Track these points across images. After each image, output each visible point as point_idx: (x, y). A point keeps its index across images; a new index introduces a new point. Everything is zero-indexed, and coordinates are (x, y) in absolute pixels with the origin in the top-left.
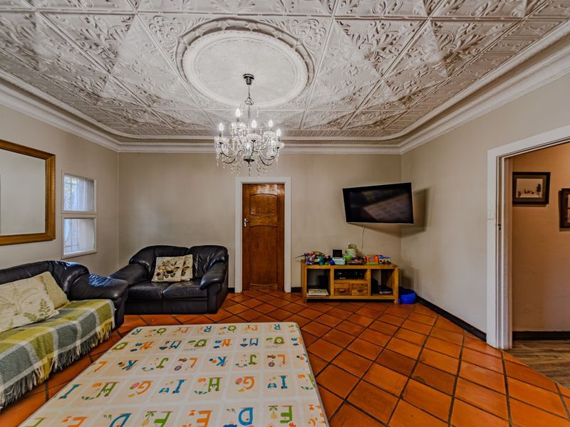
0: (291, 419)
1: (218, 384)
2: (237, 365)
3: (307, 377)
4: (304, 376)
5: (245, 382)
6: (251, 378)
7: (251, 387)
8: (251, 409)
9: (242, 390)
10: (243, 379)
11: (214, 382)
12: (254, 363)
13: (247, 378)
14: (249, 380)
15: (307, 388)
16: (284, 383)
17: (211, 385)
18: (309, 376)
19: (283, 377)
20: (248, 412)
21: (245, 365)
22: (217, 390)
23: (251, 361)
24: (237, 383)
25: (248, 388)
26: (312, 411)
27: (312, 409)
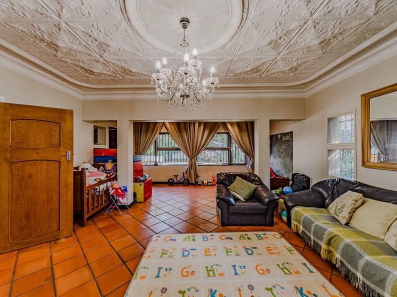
1: (208, 271)
2: (197, 291)
5: (188, 273)
6: (183, 276)
7: (183, 269)
8: (183, 256)
9: (190, 266)
10: (189, 275)
11: (211, 273)
12: (180, 292)
13: (187, 276)
14: (185, 274)
17: (213, 271)
19: (158, 276)
20: (185, 255)
21: (189, 290)
22: (207, 267)
23: (183, 294)
24: (193, 272)
25: (186, 268)
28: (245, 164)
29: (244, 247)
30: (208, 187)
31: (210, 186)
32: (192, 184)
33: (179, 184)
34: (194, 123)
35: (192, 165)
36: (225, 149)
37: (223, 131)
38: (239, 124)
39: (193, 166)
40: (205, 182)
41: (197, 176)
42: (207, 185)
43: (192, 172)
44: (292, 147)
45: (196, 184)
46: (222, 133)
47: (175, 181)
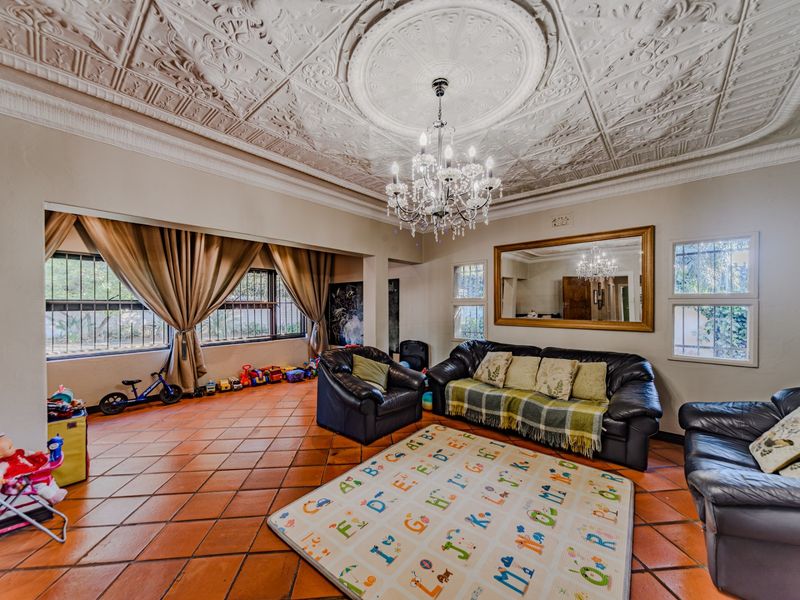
0: (338, 529)
2: (458, 531)
3: (362, 587)
4: (366, 584)
5: (419, 524)
6: (420, 531)
8: (380, 511)
12: (445, 548)
15: (348, 570)
16: (380, 553)
18: (360, 592)
19: (390, 560)
26: (323, 549)
27: (325, 551)
28: (302, 335)
29: (363, 504)
30: (236, 394)
31: (240, 389)
32: (189, 396)
33: (144, 403)
34: (194, 236)
35: (184, 347)
36: (264, 306)
37: (262, 267)
38: (295, 253)
39: (187, 349)
40: (225, 384)
41: (199, 372)
42: (232, 389)
43: (187, 364)
44: (398, 303)
45: (201, 393)
46: (258, 271)
47: (131, 396)
